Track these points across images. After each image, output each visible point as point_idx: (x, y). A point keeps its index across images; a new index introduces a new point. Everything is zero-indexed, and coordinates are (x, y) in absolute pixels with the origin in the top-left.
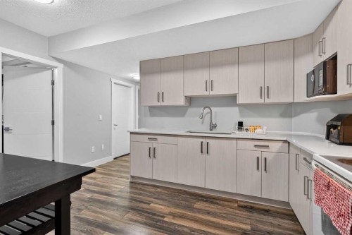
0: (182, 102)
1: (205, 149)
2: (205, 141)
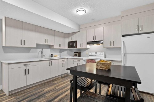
0: (35, 46)
1: (50, 64)
2: (50, 61)
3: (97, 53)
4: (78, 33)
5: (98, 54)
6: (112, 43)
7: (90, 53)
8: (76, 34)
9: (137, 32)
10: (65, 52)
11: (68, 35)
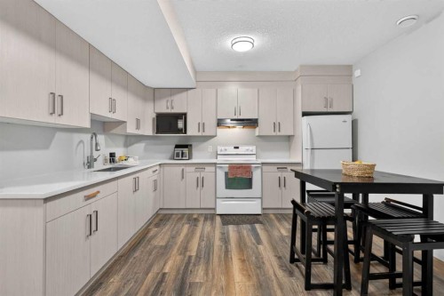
0: (89, 124)
3: (237, 148)
4: (189, 92)
5: (242, 150)
6: (277, 126)
7: (223, 148)
8: (184, 94)
9: (325, 110)
10: (140, 146)
11: (155, 94)
